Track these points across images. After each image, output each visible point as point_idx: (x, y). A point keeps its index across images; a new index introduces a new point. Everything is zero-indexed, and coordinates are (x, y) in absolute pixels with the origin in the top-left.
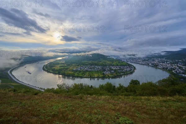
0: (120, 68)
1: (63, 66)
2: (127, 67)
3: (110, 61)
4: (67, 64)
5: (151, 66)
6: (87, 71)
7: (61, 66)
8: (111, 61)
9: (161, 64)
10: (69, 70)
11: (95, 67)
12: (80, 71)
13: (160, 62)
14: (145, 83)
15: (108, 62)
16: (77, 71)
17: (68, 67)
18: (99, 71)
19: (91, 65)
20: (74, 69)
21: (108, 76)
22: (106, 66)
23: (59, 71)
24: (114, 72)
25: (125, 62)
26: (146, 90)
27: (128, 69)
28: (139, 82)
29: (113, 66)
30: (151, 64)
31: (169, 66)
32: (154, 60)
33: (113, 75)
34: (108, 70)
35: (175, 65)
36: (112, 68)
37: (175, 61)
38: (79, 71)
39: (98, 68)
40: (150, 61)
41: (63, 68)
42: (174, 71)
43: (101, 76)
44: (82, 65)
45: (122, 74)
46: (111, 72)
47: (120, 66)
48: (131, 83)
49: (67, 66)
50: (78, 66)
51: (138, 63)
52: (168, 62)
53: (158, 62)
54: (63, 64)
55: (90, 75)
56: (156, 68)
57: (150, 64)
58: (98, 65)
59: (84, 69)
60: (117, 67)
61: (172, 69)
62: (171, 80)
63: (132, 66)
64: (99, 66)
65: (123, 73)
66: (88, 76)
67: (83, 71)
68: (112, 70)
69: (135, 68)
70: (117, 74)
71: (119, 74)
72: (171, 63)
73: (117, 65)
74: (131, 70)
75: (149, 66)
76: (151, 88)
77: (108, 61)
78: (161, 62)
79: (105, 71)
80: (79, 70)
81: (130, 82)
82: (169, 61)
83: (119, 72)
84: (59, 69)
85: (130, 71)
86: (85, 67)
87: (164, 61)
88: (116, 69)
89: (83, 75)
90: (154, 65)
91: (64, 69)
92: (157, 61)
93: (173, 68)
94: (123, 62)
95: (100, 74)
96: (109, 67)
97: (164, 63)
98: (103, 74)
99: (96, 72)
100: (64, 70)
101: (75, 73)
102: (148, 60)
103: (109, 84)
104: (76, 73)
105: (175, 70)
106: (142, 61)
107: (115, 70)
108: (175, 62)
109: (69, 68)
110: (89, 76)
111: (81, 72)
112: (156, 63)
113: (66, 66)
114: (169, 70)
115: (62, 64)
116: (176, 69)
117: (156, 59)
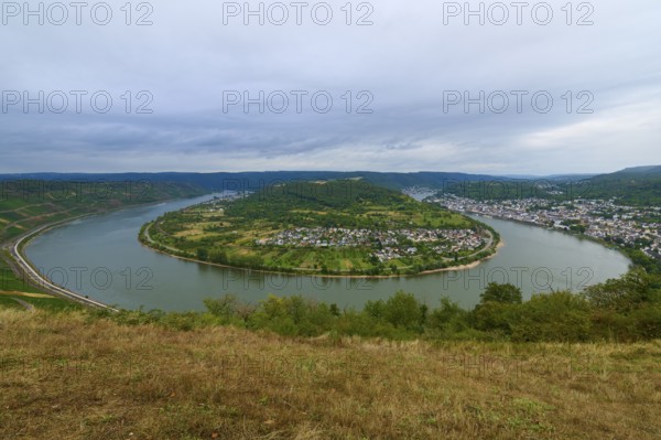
0: (439, 236)
1: (216, 229)
2: (468, 234)
3: (400, 209)
4: (231, 222)
5: (560, 230)
6: (310, 248)
7: (211, 230)
8: (403, 209)
9: (598, 224)
10: (242, 245)
11: (340, 232)
12: (283, 250)
13: (596, 214)
14: (544, 297)
15: (391, 213)
16: (270, 247)
17: (235, 232)
18: (357, 247)
19: (327, 226)
20: (262, 241)
21: (394, 269)
22: (384, 227)
23: (202, 247)
24: (416, 254)
25: (459, 213)
26: (548, 322)
27: (473, 242)
28: (518, 292)
29: (412, 228)
30: (562, 224)
31: (630, 232)
32: (571, 207)
33: (411, 263)
34: (394, 246)
35: (651, 225)
36: (410, 236)
37: (652, 210)
38: (280, 247)
39: (355, 237)
40: (557, 210)
41: (215, 234)
42: (644, 251)
43: (366, 266)
44: (290, 226)
45: (445, 260)
46: (405, 254)
47: (441, 228)
48: (486, 298)
49: (234, 228)
50: (275, 228)
51: (511, 219)
52: (625, 217)
53: (590, 214)
54: (218, 219)
55: (321, 263)
56: (581, 239)
57: (557, 224)
58: (354, 225)
59: (299, 240)
60: (427, 235)
61: (638, 240)
62: (638, 282)
63: (487, 232)
64: (359, 229)
65: (450, 255)
66: (316, 267)
67: (293, 247)
68: (410, 244)
69: (497, 237)
70: (425, 259)
71: (435, 262)
72: (635, 218)
73: (429, 226)
74: (483, 244)
75: (555, 229)
76: (567, 315)
77: (392, 210)
78: (600, 216)
79: (381, 247)
80: (279, 243)
81: (483, 292)
82: (629, 211)
83: (434, 253)
84: (203, 240)
85: (480, 248)
86: (304, 234)
87: (610, 210)
88: (422, 243)
89: (297, 262)
90: (572, 228)
91: (219, 239)
92: (583, 209)
93: (644, 239)
94: (453, 212)
95: (360, 260)
96: (397, 234)
97: (611, 217)
98: (374, 260)
99: (344, 251)
100: (220, 243)
101: (262, 254)
102: (548, 209)
103: (405, 301)
104: (269, 255)
105: (649, 245)
106: (527, 211)
107: (420, 246)
108: (652, 216)
109: (241, 236)
110: (319, 269)
111: (286, 251)
112: (578, 218)
113: (226, 229)
114: (628, 245)
115: (212, 219)
116: (652, 242)
117: (580, 203)
